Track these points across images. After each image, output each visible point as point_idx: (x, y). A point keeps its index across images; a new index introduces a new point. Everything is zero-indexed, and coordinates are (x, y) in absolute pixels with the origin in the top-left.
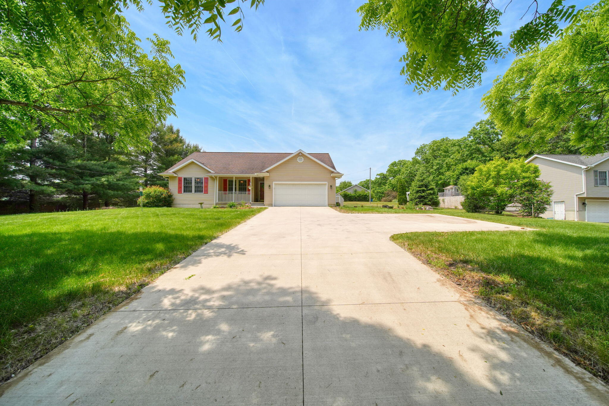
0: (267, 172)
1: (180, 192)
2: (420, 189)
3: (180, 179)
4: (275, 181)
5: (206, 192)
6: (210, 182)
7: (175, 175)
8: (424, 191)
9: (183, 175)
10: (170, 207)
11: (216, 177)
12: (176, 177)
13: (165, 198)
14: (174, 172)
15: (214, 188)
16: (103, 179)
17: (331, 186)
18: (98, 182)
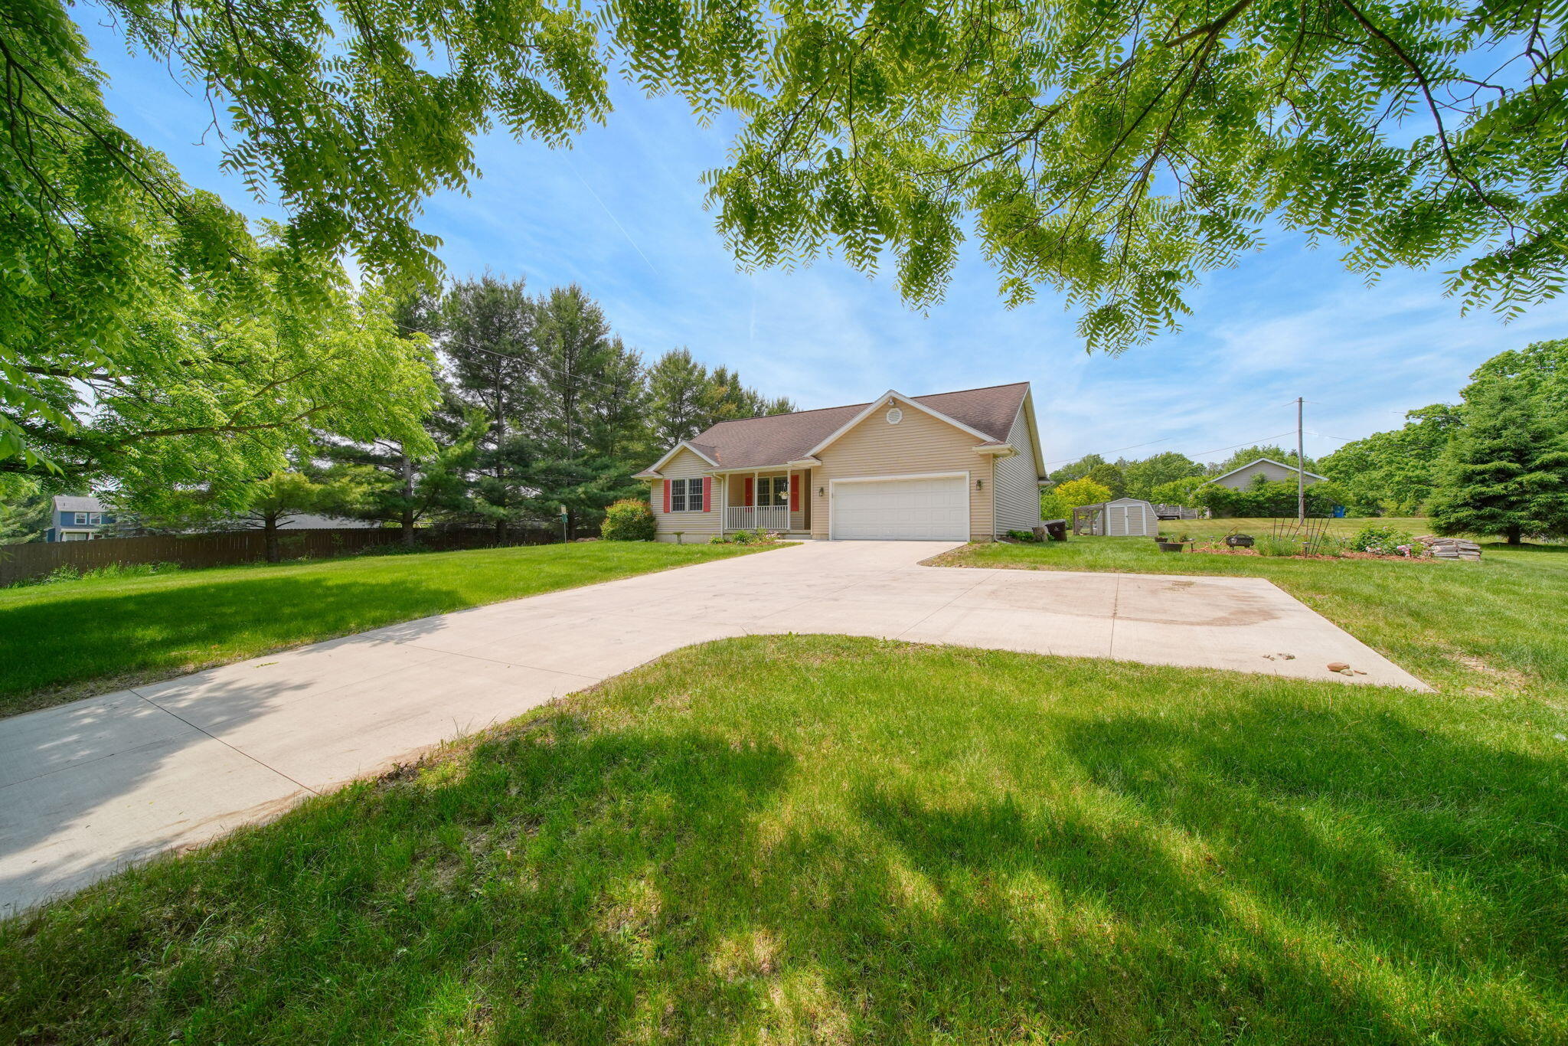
0: (816, 457)
1: (666, 511)
2: (1480, 467)
3: (667, 483)
4: (835, 477)
5: (708, 510)
6: (714, 486)
7: (660, 477)
8: (1503, 475)
9: (672, 475)
10: (652, 539)
11: (723, 476)
12: (659, 480)
13: (639, 522)
14: (658, 472)
15: (720, 497)
16: (580, 490)
17: (979, 483)
18: (572, 496)
